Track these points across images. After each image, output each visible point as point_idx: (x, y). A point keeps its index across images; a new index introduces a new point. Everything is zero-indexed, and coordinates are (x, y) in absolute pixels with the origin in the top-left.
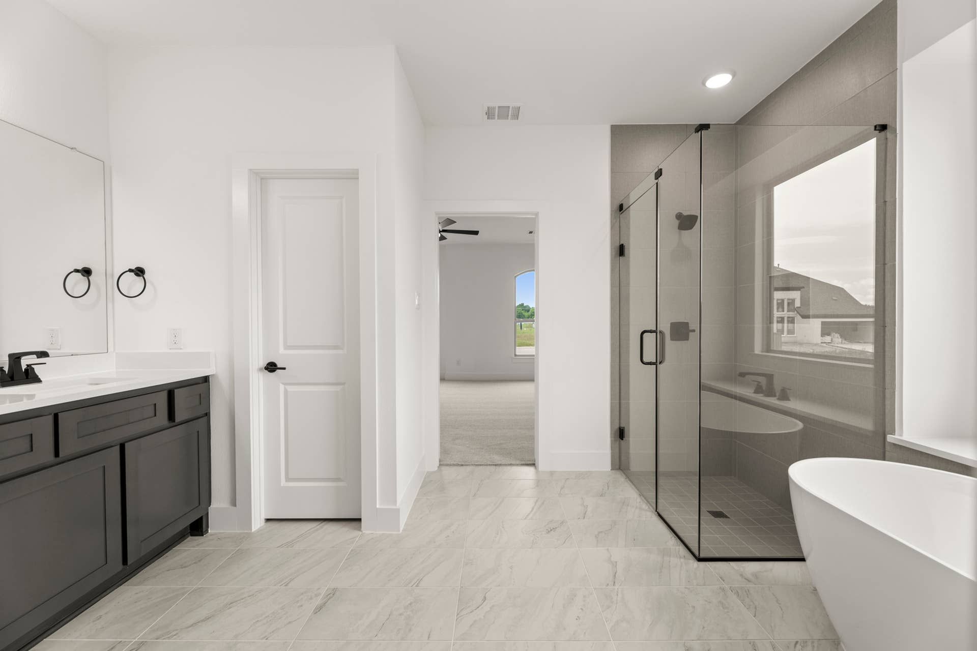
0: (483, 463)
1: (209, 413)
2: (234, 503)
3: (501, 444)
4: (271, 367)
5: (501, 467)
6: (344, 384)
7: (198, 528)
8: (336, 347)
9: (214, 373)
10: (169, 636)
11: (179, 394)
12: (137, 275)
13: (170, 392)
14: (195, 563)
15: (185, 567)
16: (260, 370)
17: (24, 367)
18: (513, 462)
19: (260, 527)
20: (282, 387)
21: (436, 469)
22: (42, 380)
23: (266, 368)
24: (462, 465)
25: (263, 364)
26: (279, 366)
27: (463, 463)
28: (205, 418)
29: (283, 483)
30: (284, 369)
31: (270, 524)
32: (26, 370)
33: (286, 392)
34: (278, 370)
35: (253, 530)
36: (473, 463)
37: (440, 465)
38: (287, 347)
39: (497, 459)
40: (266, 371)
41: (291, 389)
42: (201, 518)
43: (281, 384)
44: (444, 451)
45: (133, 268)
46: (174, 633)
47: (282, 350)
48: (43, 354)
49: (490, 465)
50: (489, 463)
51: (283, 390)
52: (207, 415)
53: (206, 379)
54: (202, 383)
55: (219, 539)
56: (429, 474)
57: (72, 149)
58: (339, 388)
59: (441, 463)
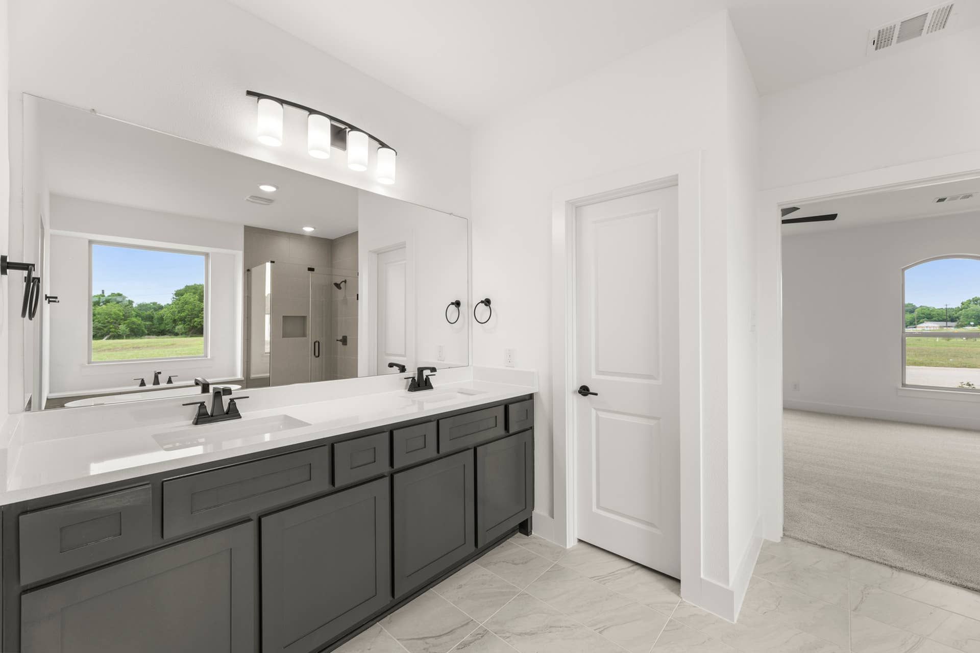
0: (863, 556)
1: (533, 426)
2: (552, 515)
3: (895, 530)
4: (584, 391)
5: (903, 575)
6: (658, 419)
7: (525, 528)
8: (649, 377)
9: (537, 391)
10: (504, 635)
11: (512, 408)
12: (486, 305)
13: (506, 405)
14: (522, 563)
15: (515, 564)
16: (575, 392)
17: (425, 377)
18: (933, 573)
19: (573, 546)
20: (594, 411)
21: (779, 540)
22: (433, 386)
23: (580, 392)
24: (824, 547)
25: (577, 387)
26: (591, 391)
27: (825, 545)
28: (531, 430)
29: (594, 509)
30: (596, 394)
31: (582, 546)
32: (426, 379)
33: (597, 417)
34: (589, 395)
35: (568, 547)
36: (843, 549)
37: (784, 535)
38: (599, 372)
39: (891, 555)
40: (580, 395)
41: (603, 415)
42: (527, 520)
43: (593, 409)
44: (789, 516)
45: (483, 300)
46: (508, 635)
47: (594, 376)
48: (433, 370)
49: (877, 562)
50: (876, 559)
51: (595, 416)
52: (532, 428)
53: (531, 396)
54: (528, 400)
55: (540, 545)
56: (768, 546)
57: (450, 214)
58: (653, 423)
59: (787, 533)
